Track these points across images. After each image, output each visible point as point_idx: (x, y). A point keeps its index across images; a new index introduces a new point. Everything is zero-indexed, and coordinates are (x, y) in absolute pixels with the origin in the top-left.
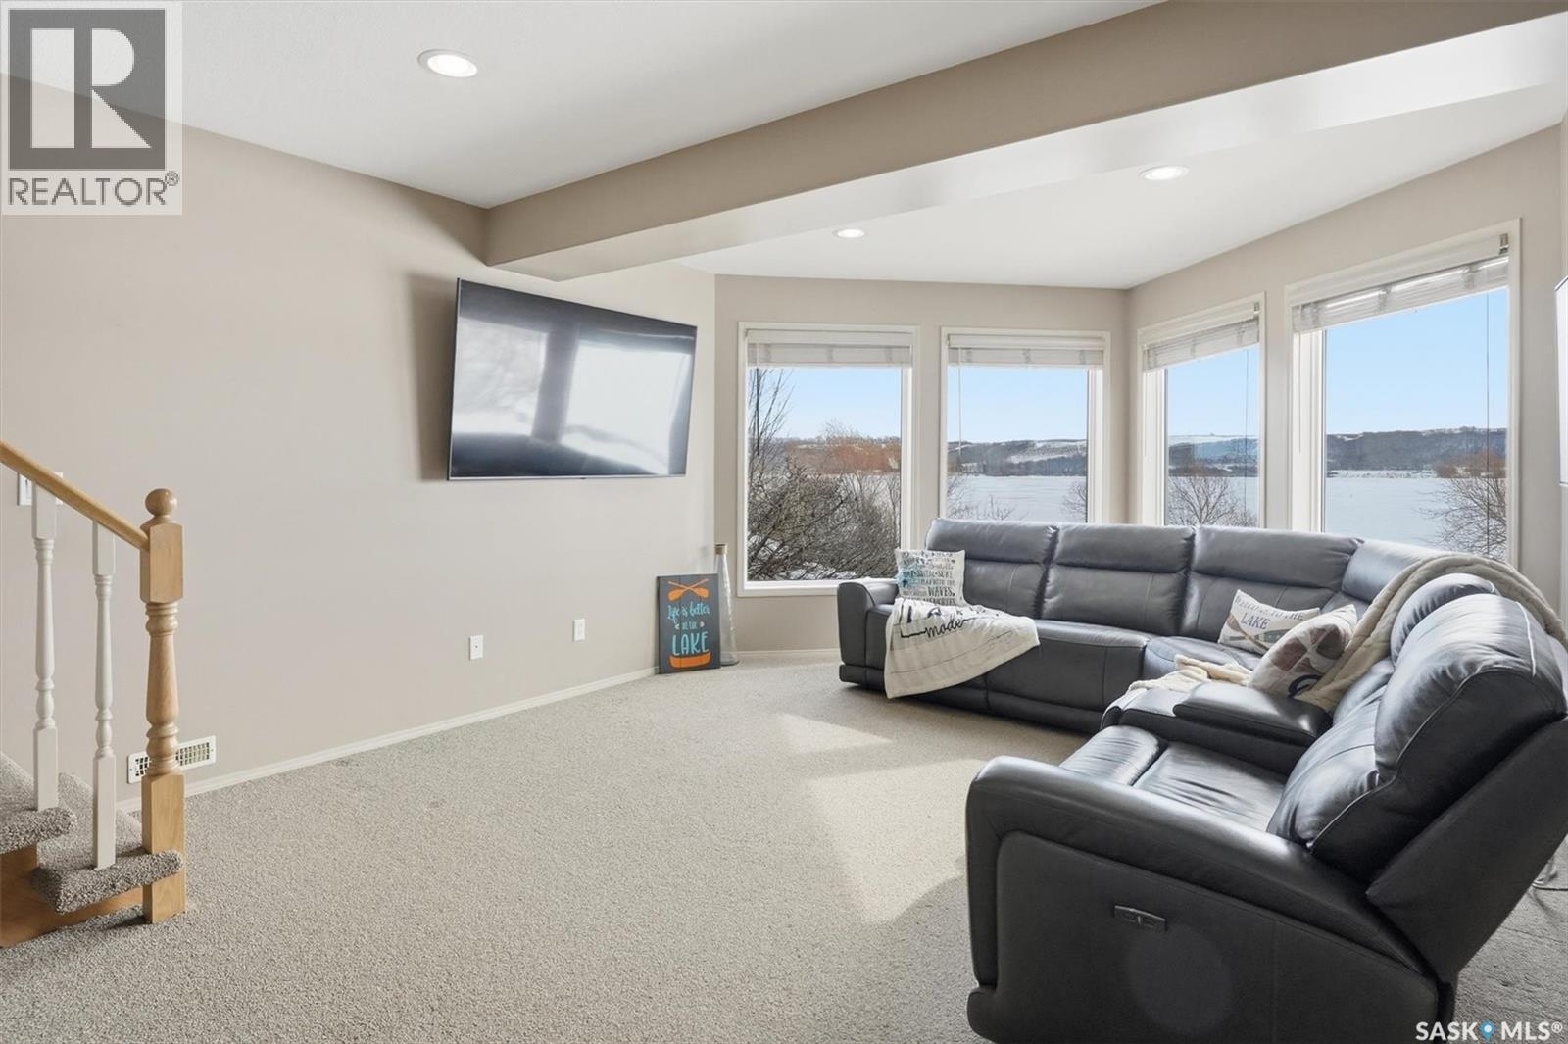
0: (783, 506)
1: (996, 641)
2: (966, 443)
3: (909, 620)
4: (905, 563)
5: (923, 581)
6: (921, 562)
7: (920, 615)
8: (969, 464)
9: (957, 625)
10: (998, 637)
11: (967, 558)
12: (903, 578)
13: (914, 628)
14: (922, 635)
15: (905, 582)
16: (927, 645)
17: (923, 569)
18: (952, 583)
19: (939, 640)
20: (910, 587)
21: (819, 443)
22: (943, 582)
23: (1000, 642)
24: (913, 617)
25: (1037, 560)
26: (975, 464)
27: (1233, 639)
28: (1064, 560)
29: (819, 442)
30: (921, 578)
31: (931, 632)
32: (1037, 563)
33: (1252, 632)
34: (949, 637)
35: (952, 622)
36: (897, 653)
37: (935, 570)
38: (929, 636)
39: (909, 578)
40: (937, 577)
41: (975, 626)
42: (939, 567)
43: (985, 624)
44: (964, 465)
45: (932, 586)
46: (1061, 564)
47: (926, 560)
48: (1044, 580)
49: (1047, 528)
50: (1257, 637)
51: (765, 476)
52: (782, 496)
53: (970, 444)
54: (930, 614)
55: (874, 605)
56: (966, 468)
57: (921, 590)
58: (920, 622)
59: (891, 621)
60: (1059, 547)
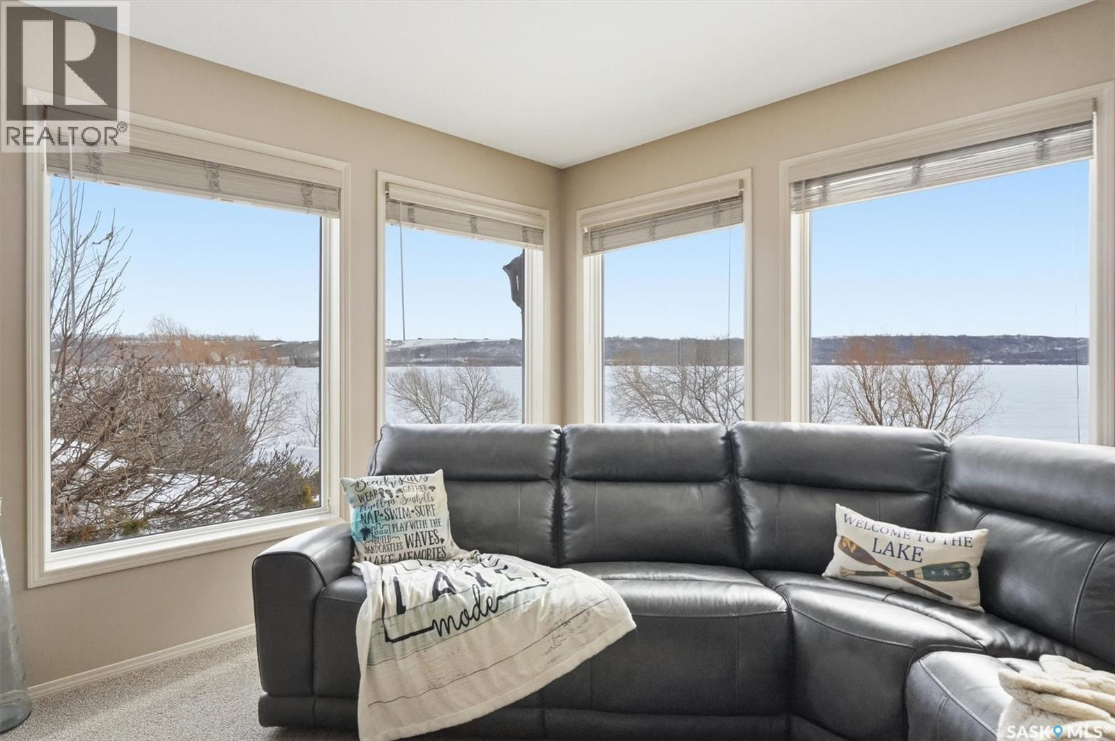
0: (117, 410)
1: (563, 630)
2: (280, 341)
3: (401, 609)
4: (361, 499)
5: (394, 526)
6: (387, 497)
7: (419, 597)
8: (283, 358)
9: (489, 608)
10: (566, 623)
11: (448, 479)
12: (361, 526)
13: (410, 622)
14: (428, 633)
15: (366, 532)
16: (438, 650)
17: (393, 507)
18: (437, 522)
19: (460, 639)
20: (375, 539)
21: (141, 340)
22: (424, 523)
23: (572, 631)
24: (407, 602)
25: (544, 477)
26: (288, 358)
27: (859, 573)
28: (577, 473)
29: (142, 338)
30: (391, 522)
31: (442, 627)
32: (545, 480)
33: (903, 566)
34: (479, 633)
35: (478, 605)
36: (381, 670)
37: (411, 506)
38: (440, 634)
39: (371, 525)
40: (414, 517)
41: (523, 609)
42: (415, 499)
43: (538, 602)
44: (279, 359)
45: (410, 532)
46: (576, 478)
47: (394, 491)
48: (559, 503)
49: (549, 432)
50: (911, 573)
51: (83, 370)
52: (114, 395)
53: (284, 342)
54: (436, 594)
55: (325, 584)
56: (281, 361)
57: (393, 541)
58: (423, 610)
59: (367, 614)
60: (570, 457)
